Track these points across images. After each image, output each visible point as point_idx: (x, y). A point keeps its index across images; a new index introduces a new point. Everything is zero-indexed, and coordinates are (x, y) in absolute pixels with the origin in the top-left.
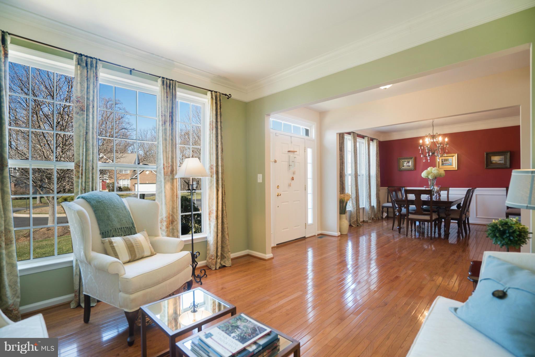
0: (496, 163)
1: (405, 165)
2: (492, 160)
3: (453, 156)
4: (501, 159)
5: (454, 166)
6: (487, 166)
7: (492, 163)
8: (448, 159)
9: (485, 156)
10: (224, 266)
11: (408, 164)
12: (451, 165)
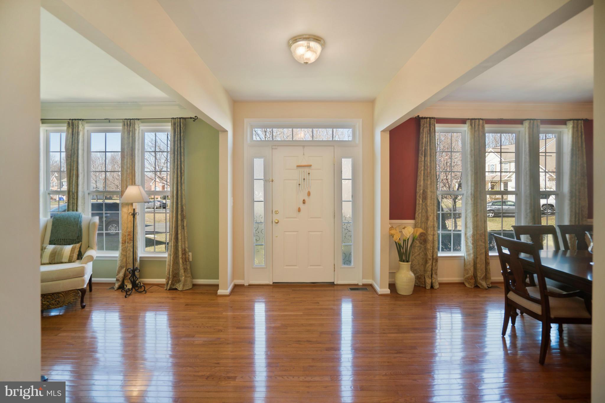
10: (176, 289)
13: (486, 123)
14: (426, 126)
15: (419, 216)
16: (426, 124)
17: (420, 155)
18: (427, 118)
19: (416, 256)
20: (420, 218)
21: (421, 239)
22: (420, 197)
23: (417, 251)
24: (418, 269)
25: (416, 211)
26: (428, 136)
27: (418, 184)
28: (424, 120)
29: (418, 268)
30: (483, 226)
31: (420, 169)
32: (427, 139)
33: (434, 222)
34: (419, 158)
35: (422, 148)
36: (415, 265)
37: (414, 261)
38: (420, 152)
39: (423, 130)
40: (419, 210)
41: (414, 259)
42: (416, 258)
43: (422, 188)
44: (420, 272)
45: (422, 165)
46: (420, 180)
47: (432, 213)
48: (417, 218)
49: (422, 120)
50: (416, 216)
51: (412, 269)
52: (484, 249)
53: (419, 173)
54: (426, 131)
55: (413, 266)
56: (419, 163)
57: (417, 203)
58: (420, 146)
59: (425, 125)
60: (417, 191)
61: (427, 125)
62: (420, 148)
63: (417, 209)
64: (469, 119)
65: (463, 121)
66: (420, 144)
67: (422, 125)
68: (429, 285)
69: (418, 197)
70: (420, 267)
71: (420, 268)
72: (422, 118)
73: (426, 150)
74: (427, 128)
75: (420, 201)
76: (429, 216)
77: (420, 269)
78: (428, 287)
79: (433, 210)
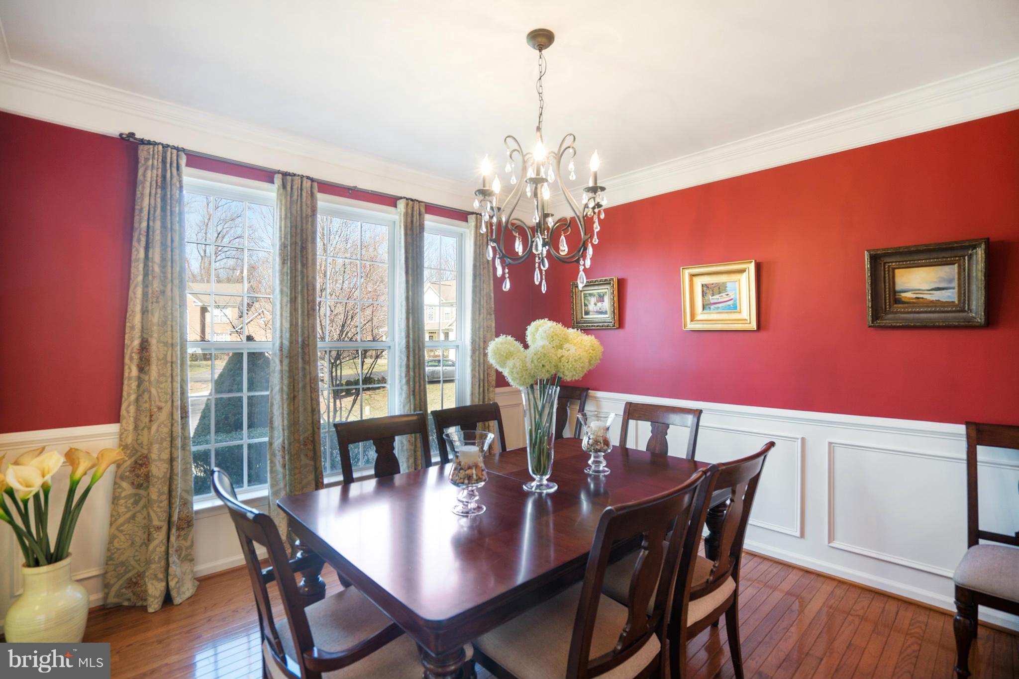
0: (918, 303)
1: (591, 307)
2: (898, 288)
3: (742, 271)
4: (942, 280)
5: (745, 315)
6: (876, 316)
7: (898, 301)
8: (724, 284)
9: (867, 265)
11: (599, 304)
12: (734, 308)
13: (321, 190)
14: (153, 164)
15: (128, 412)
16: (153, 158)
17: (135, 243)
18: (155, 144)
19: (122, 525)
20: (132, 419)
21: (138, 476)
22: (131, 359)
23: (126, 510)
24: (131, 558)
25: (123, 399)
26: (156, 193)
27: (128, 324)
28: (146, 147)
29: (129, 557)
30: (310, 422)
31: (133, 281)
32: (155, 200)
33: (172, 425)
34: (134, 250)
35: (140, 223)
36: (118, 549)
37: (117, 540)
38: (136, 235)
39: (144, 176)
40: (129, 395)
41: (117, 533)
42: (122, 531)
43: (137, 333)
44: (137, 566)
45: (138, 270)
46: (133, 312)
47: (166, 402)
48: (125, 418)
49: (141, 147)
50: (123, 412)
51: (111, 562)
52: (313, 473)
53: (131, 294)
54: (152, 177)
55: (113, 554)
56: (133, 265)
57: (125, 377)
58: (136, 218)
59: (150, 162)
60: (126, 341)
61: (155, 162)
62: (136, 225)
63: (125, 393)
64: (279, 172)
65: (266, 175)
66: (137, 212)
67: (142, 160)
68: (156, 601)
69: (127, 360)
70: (137, 551)
71: (137, 554)
72: (142, 142)
73: (151, 230)
74: (155, 171)
75: (132, 370)
76: (156, 410)
77: (137, 558)
78: (154, 605)
79: (170, 392)
